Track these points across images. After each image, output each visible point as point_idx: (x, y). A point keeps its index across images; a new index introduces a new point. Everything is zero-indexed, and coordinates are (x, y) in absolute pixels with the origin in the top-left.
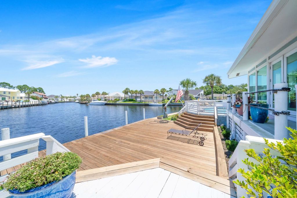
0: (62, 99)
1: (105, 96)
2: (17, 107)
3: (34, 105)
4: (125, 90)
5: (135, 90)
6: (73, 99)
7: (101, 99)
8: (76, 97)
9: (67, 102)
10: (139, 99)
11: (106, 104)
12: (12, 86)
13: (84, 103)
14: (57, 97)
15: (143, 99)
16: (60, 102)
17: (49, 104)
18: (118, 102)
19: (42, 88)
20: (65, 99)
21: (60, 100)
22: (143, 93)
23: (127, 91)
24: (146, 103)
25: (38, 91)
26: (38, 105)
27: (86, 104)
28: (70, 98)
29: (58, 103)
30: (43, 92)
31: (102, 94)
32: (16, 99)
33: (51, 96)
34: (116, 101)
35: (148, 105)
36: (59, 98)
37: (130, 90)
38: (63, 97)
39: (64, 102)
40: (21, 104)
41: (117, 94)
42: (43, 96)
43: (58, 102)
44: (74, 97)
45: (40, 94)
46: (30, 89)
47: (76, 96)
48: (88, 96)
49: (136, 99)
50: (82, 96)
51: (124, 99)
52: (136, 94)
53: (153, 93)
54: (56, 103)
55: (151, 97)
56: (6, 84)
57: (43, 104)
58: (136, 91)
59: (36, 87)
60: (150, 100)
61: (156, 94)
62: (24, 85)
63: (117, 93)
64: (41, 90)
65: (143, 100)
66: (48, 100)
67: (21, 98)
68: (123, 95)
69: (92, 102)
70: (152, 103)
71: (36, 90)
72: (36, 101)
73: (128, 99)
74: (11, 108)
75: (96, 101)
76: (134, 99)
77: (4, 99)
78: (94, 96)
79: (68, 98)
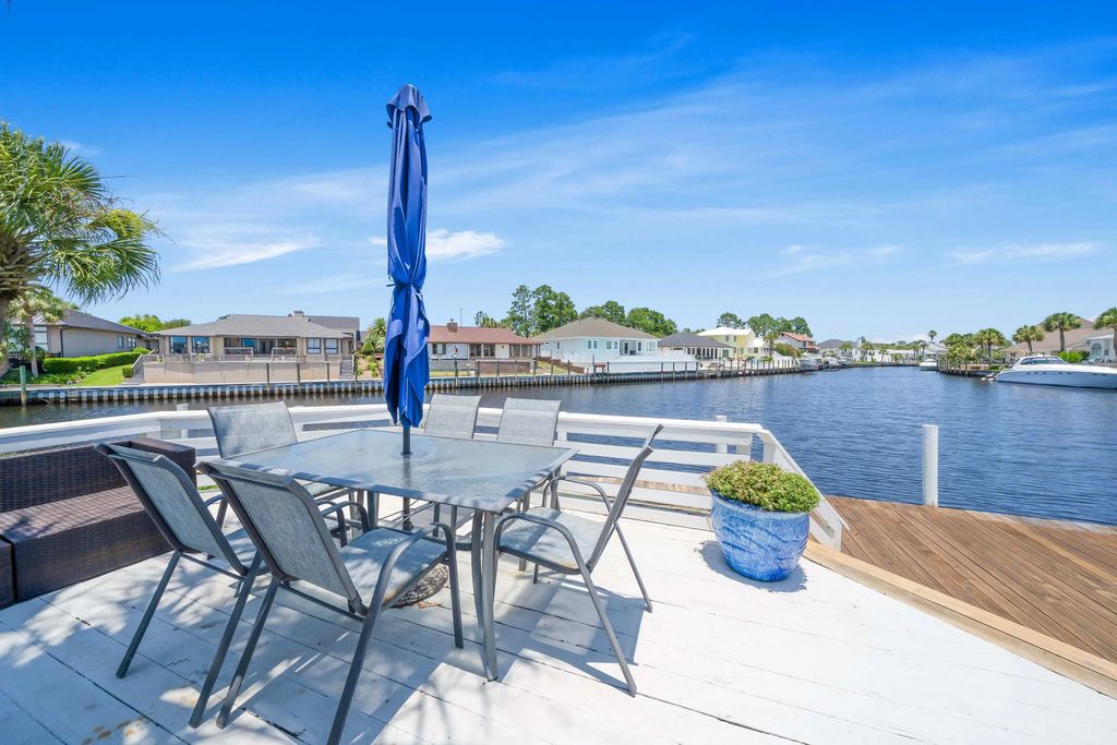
0: (864, 353)
3: (781, 372)
6: (911, 352)
8: (924, 346)
9: (883, 365)
13: (963, 374)
14: (846, 346)
17: (821, 369)
19: (803, 320)
20: (877, 352)
21: (857, 356)
25: (794, 328)
26: (790, 372)
27: (974, 375)
28: (899, 348)
30: (807, 331)
32: (746, 354)
33: (828, 344)
36: (854, 351)
38: (868, 347)
39: (874, 365)
42: (805, 342)
44: (915, 346)
45: (799, 337)
46: (773, 323)
47: (927, 339)
48: (989, 338)
50: (952, 341)
54: (843, 366)
57: (804, 371)
59: (788, 318)
62: (762, 316)
64: (801, 326)
66: (819, 357)
67: (756, 350)
69: (1017, 367)
71: (790, 328)
72: (787, 358)
74: (737, 375)
75: (1047, 362)
77: (726, 353)
78: (1027, 336)
79: (890, 351)
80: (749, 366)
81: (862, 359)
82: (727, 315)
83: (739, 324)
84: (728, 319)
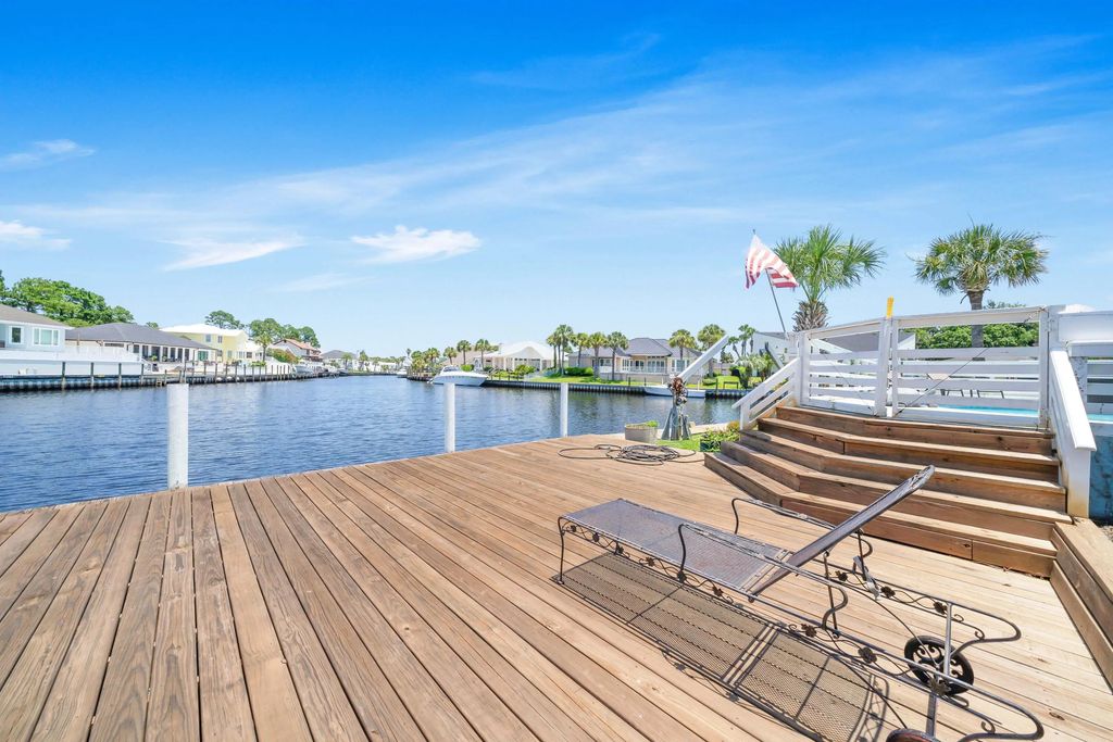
0: (362, 363)
1: (487, 355)
2: (229, 382)
3: (276, 378)
4: (555, 334)
5: (594, 333)
6: (394, 364)
7: (473, 366)
8: (403, 360)
9: (375, 374)
10: (609, 370)
11: (487, 384)
12: (238, 322)
13: (419, 380)
14: (347, 357)
15: (622, 369)
16: (356, 374)
17: (320, 376)
18: (526, 379)
19: (314, 331)
20: (371, 363)
21: (355, 367)
22: (623, 346)
23: (564, 337)
24: (633, 384)
25: (302, 337)
26: (286, 379)
27: (424, 380)
28: (386, 361)
29: (348, 375)
30: (313, 340)
31: (476, 349)
32: (234, 358)
33: (333, 354)
34: (523, 374)
35: (641, 393)
36: (353, 361)
37: (576, 333)
38: (364, 358)
39: (368, 374)
40: (241, 372)
41: (530, 349)
42: (308, 351)
43: (347, 372)
45: (302, 345)
46: (280, 330)
47: (405, 355)
48: (431, 355)
49: (597, 369)
50: (416, 356)
51: (552, 365)
52: (596, 347)
53: (667, 346)
54: (342, 374)
55: (660, 362)
56: (225, 315)
57: (300, 378)
58: (596, 337)
59: (296, 327)
60: (655, 372)
61: (677, 349)
62: (267, 321)
63: (531, 344)
64: (309, 336)
65: (622, 372)
66: (320, 364)
67: (249, 355)
68: (547, 353)
69: (443, 374)
70: (658, 386)
71: (297, 336)
72: (284, 365)
73: (566, 366)
75: (458, 370)
76: (590, 370)
77: (203, 356)
78: (450, 354)
79: (381, 363)
80: (232, 371)
81: (359, 368)
82: (220, 313)
83: (236, 325)
84: (220, 318)
